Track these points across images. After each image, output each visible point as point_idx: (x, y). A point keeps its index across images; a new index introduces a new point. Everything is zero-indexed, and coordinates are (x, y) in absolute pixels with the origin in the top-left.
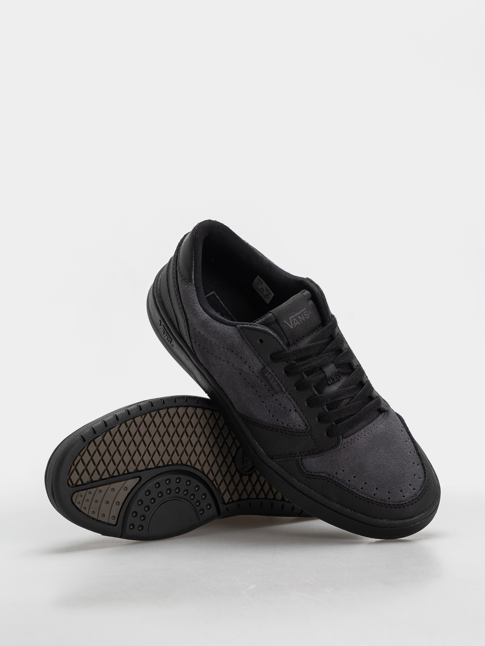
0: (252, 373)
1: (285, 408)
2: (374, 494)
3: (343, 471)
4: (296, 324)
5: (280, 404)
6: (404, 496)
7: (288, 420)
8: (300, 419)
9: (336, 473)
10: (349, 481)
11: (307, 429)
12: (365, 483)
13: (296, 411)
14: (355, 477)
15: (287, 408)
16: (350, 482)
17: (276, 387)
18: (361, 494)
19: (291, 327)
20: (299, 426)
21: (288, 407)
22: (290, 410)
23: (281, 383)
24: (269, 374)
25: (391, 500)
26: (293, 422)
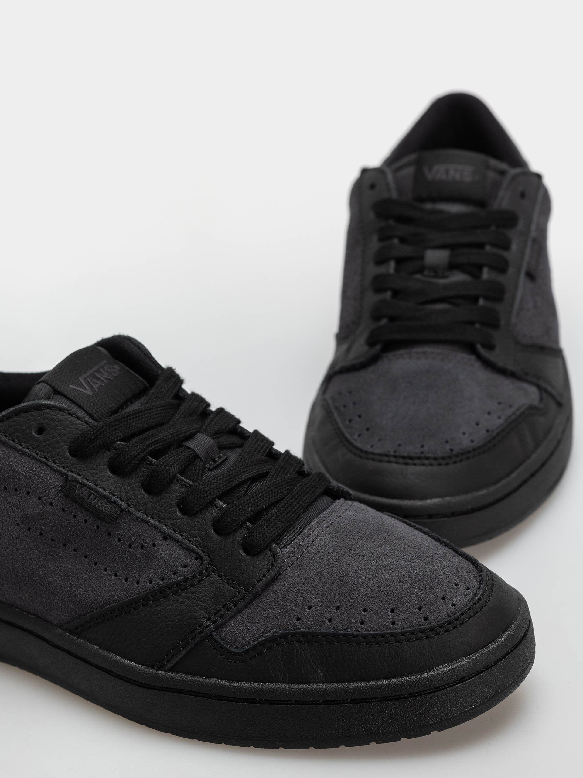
0: (49, 508)
1: (142, 547)
2: (393, 623)
3: (310, 608)
4: (96, 387)
5: (130, 546)
6: (454, 605)
7: (159, 566)
8: (179, 550)
9: (298, 619)
10: (330, 620)
11: (201, 564)
12: (365, 610)
13: (165, 538)
14: (338, 608)
15: (146, 543)
16: (334, 622)
17: (106, 507)
18: (366, 632)
19: (89, 392)
20: (185, 567)
21: (147, 541)
22: (154, 545)
23: (113, 495)
24: (81, 488)
25: (432, 618)
26: (169, 564)
